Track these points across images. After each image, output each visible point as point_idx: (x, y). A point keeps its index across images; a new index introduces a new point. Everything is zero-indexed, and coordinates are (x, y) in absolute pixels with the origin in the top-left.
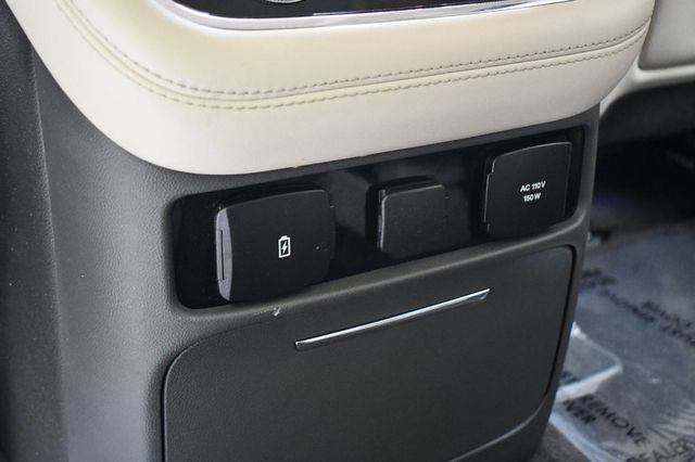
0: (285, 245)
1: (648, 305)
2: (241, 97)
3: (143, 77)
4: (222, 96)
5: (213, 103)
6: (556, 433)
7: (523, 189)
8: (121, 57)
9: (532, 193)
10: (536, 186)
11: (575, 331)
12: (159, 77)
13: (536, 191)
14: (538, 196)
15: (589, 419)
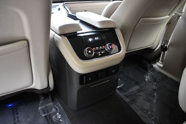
0: (90, 79)
1: (128, 76)
3: (78, 67)
6: (116, 92)
9: (113, 71)
11: (119, 79)
12: (80, 67)
15: (120, 90)
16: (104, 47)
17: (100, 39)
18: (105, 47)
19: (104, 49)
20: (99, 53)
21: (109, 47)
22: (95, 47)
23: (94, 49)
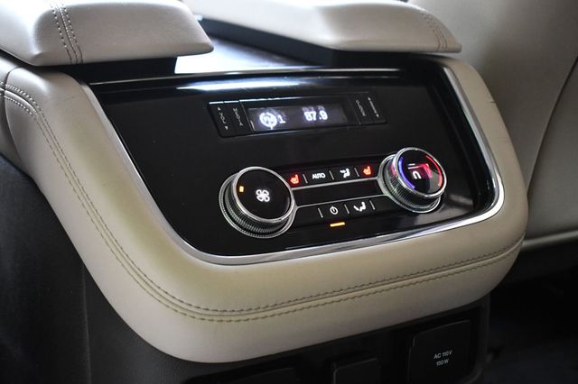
2: (230, 314)
3: (170, 302)
4: (225, 313)
5: (218, 318)
7: (436, 356)
8: (156, 288)
9: (442, 359)
10: (445, 354)
12: (182, 302)
13: (446, 358)
14: (446, 361)
16: (367, 171)
17: (341, 118)
18: (374, 173)
19: (372, 187)
20: (334, 210)
21: (408, 175)
22: (305, 168)
23: (295, 180)
